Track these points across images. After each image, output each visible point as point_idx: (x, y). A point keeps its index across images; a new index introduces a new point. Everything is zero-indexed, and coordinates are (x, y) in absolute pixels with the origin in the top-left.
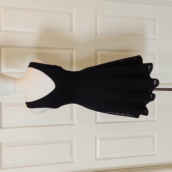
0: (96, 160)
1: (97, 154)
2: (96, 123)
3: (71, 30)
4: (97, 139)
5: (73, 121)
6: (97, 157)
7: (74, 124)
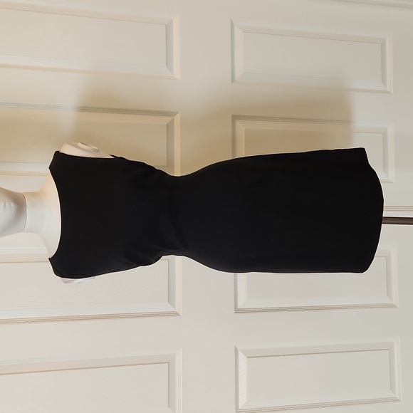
4: (240, 353)
5: (174, 306)
6: (240, 406)
7: (177, 314)
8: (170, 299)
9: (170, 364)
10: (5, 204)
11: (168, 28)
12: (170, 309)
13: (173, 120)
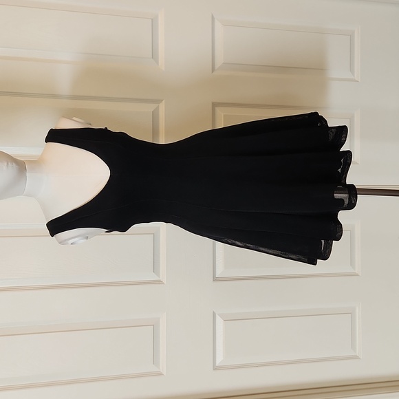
0: (216, 368)
1: (217, 355)
2: (215, 279)
3: (154, 55)
4: (218, 318)
5: (158, 275)
6: (217, 363)
7: (161, 282)
8: (155, 268)
9: (155, 326)
10: (8, 164)
11: (154, 22)
12: (154, 278)
13: (158, 108)
